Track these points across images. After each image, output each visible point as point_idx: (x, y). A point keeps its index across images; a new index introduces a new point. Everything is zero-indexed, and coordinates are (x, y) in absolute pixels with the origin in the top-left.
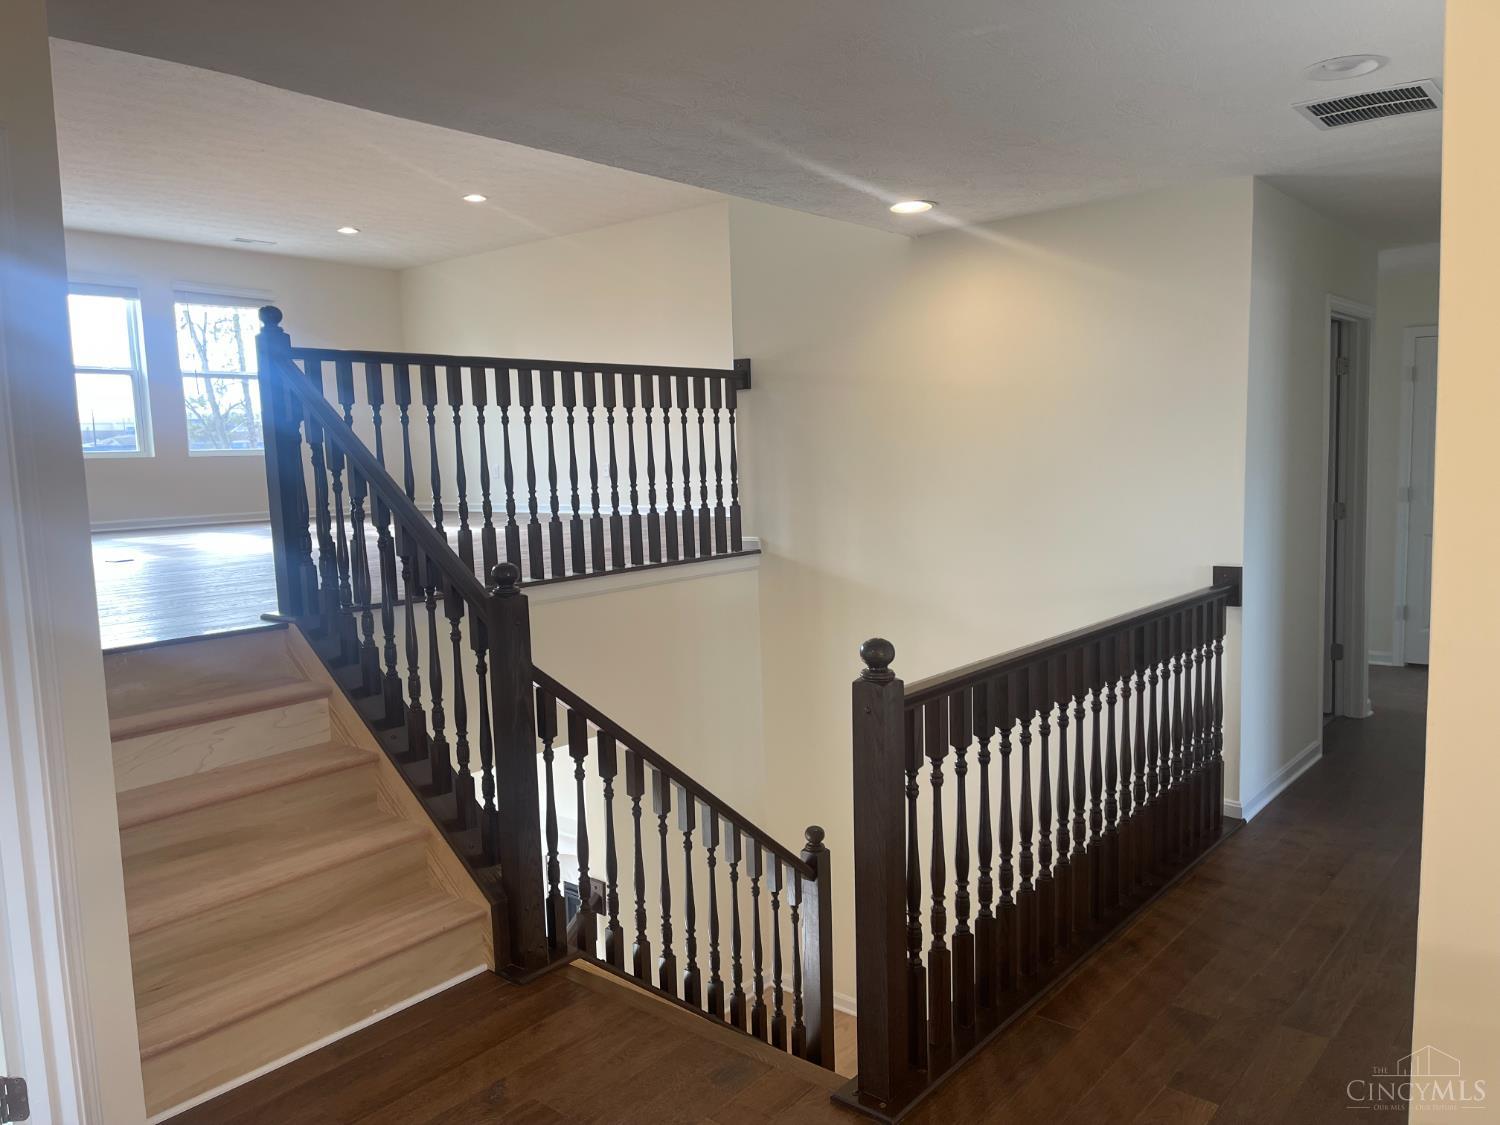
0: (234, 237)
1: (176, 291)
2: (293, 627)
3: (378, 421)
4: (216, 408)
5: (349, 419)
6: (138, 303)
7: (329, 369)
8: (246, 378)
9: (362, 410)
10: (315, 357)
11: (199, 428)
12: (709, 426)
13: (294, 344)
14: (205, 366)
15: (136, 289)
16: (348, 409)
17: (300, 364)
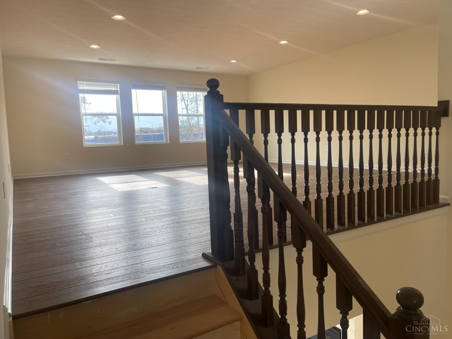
0: (196, 67)
1: (177, 87)
2: (219, 267)
3: (266, 142)
4: (190, 124)
5: (252, 142)
6: (166, 91)
7: (242, 114)
8: (198, 116)
9: (258, 137)
10: (235, 107)
11: (185, 130)
12: (419, 137)
13: (225, 101)
14: (187, 112)
15: (165, 87)
16: (251, 136)
17: (228, 111)
